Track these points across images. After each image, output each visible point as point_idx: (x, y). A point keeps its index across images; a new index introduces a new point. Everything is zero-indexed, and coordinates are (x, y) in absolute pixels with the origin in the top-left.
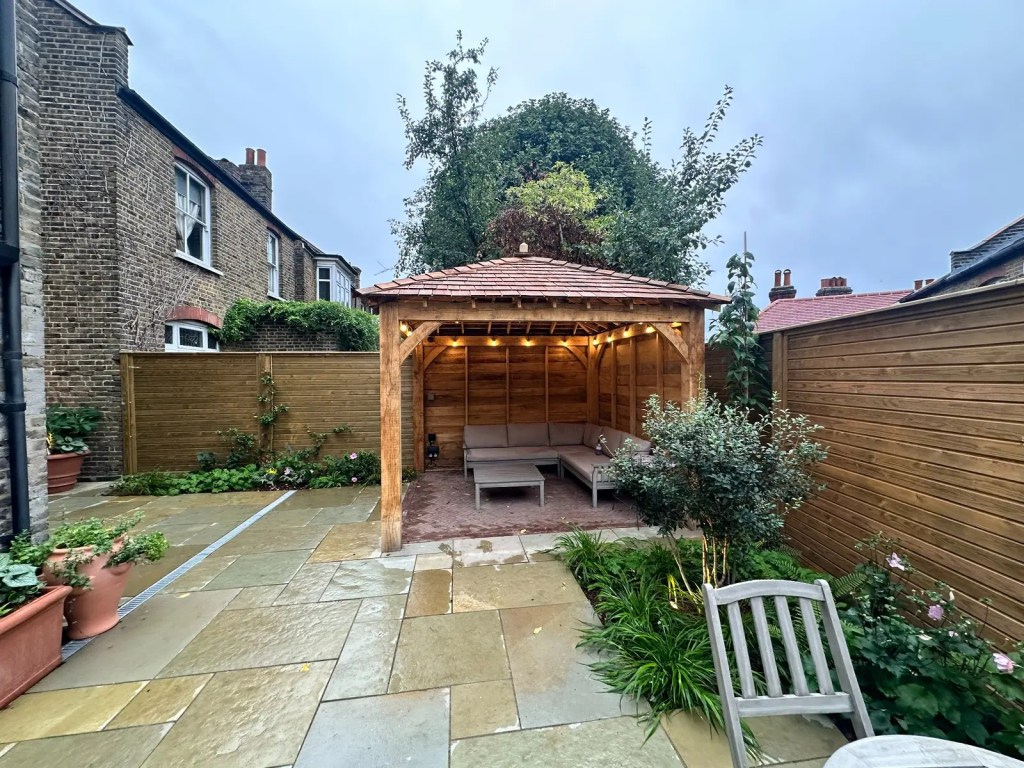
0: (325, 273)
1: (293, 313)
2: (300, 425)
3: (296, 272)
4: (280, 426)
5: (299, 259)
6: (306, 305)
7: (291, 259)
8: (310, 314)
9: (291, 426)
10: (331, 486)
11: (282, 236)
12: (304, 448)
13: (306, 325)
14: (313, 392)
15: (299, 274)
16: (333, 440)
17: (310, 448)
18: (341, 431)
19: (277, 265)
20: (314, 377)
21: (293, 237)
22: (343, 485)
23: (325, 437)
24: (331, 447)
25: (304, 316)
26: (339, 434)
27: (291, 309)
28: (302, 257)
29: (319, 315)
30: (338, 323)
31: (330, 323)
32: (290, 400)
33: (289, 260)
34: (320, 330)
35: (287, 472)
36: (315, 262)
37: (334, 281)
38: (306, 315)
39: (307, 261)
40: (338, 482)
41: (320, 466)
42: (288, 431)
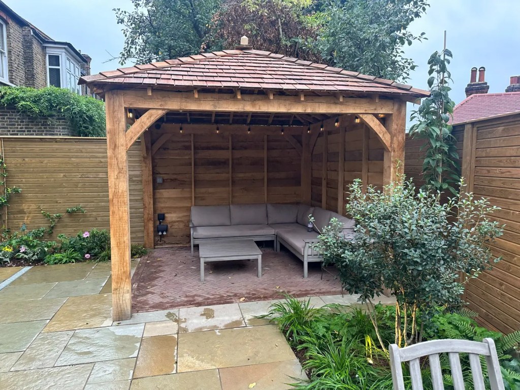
0: (55, 60)
1: (23, 99)
2: (33, 206)
3: (25, 58)
4: (15, 207)
5: (27, 45)
6: (36, 92)
7: (20, 45)
8: (40, 99)
9: (25, 207)
10: (66, 262)
11: (10, 22)
12: (39, 227)
13: (37, 110)
14: (45, 175)
15: (28, 60)
16: (67, 220)
17: (44, 227)
18: (73, 211)
19: (6, 51)
20: (46, 160)
21: (21, 23)
22: (77, 260)
23: (59, 217)
24: (66, 226)
25: (35, 102)
26: (71, 214)
27: (21, 95)
28: (31, 43)
29: (49, 101)
30: (68, 109)
31: (60, 109)
32: (22, 183)
33: (18, 46)
34: (51, 116)
35: (23, 249)
36: (44, 48)
37: (64, 68)
38: (37, 100)
39: (36, 48)
40: (73, 258)
41: (54, 244)
42: (22, 212)
